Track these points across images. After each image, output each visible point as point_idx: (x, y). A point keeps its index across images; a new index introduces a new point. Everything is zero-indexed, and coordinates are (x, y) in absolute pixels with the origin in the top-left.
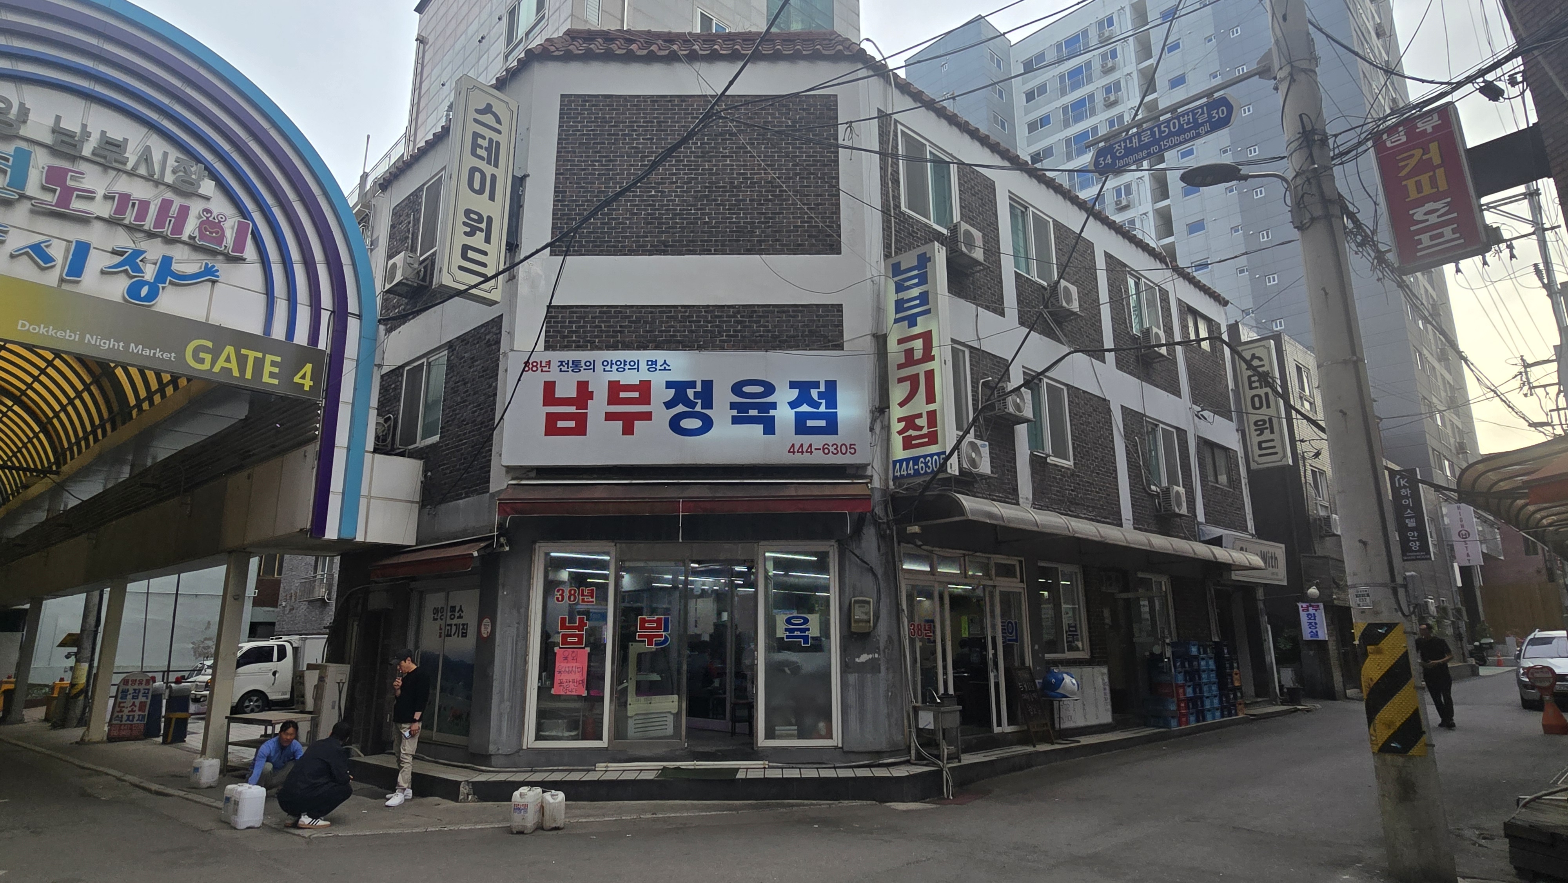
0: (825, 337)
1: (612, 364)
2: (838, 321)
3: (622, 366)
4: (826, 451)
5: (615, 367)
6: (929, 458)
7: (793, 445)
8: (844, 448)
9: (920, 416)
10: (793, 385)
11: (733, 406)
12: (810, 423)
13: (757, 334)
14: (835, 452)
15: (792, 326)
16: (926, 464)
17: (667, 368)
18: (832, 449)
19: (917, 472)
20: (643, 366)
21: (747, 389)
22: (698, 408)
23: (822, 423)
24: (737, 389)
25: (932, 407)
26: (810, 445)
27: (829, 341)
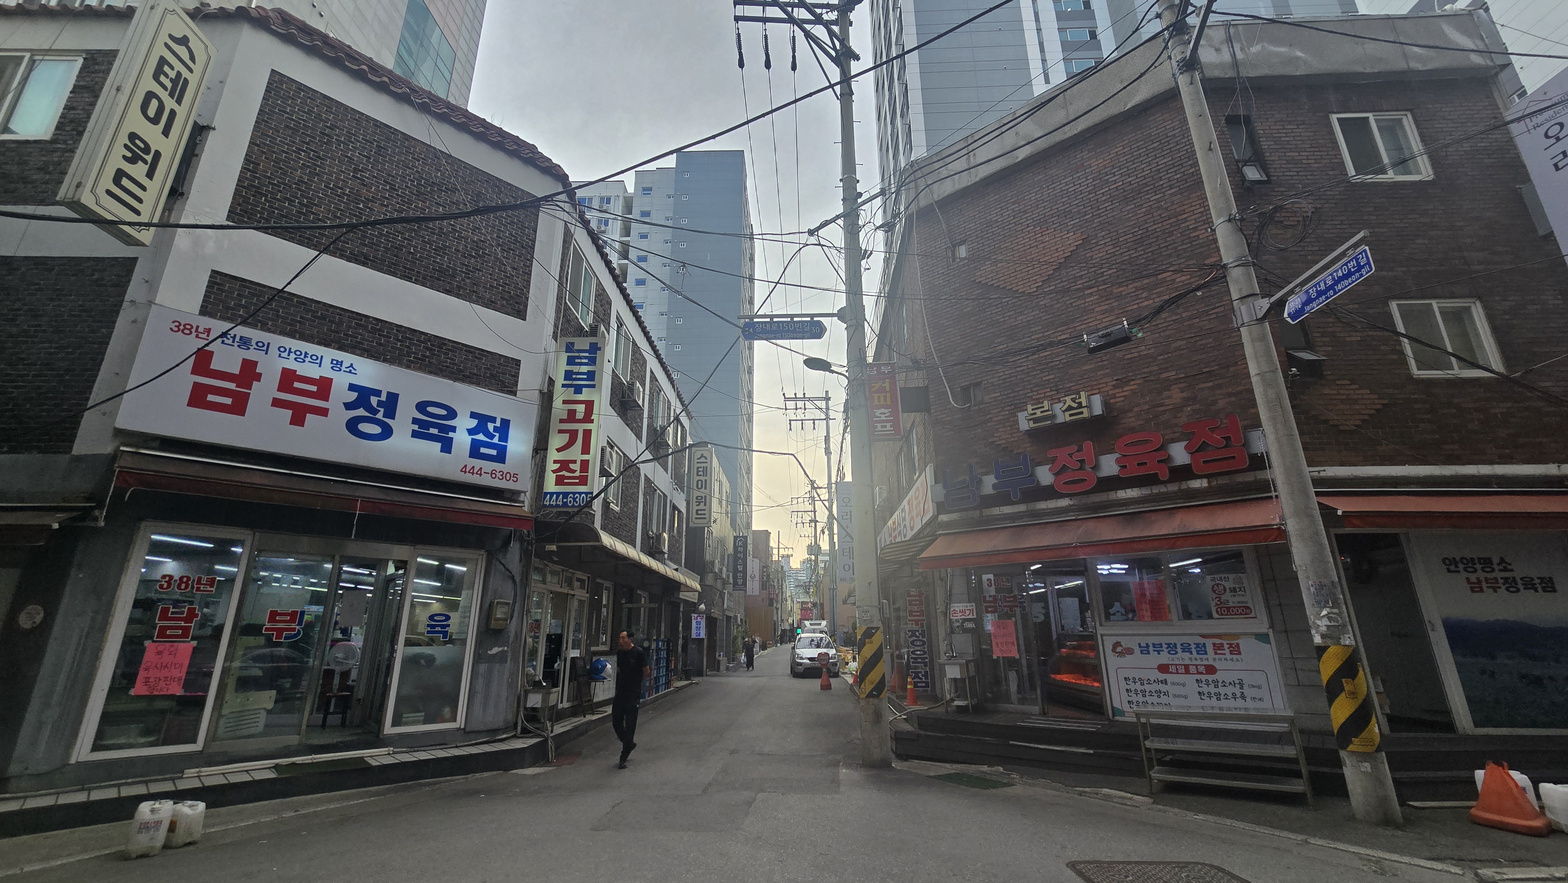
0: (503, 383)
1: (290, 352)
2: (515, 373)
3: (302, 357)
4: (494, 476)
5: (293, 356)
6: (577, 495)
7: (466, 466)
8: (508, 475)
9: (574, 462)
10: (473, 415)
11: (415, 421)
12: (483, 450)
13: (444, 364)
14: (501, 477)
15: (477, 366)
16: (574, 499)
17: (353, 371)
18: (499, 475)
19: (565, 504)
20: (326, 362)
21: (430, 409)
22: (380, 416)
23: (494, 452)
24: (422, 407)
25: (586, 457)
26: (481, 469)
27: (505, 387)
